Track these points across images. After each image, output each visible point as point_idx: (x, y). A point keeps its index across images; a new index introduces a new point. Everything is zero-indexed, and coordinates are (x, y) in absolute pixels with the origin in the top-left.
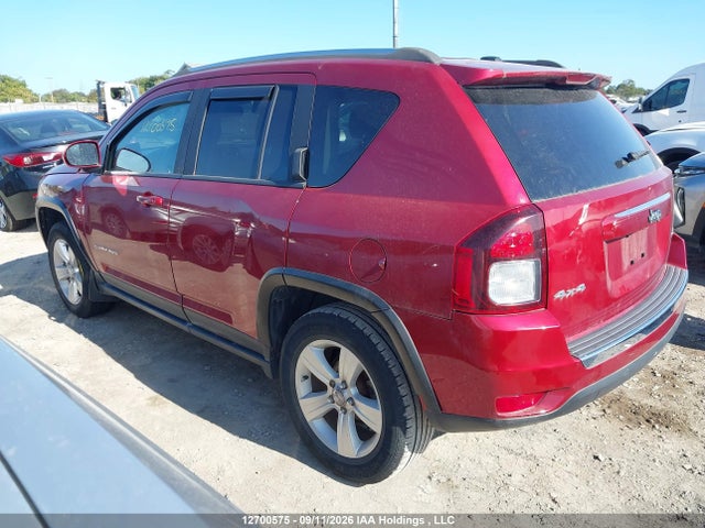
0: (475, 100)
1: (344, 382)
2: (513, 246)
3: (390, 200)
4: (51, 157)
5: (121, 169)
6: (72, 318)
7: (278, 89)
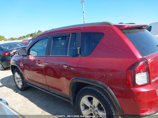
0: (124, 33)
1: (94, 106)
2: (138, 69)
3: (104, 59)
4: (12, 53)
5: (31, 55)
6: (20, 91)
7: (71, 34)
